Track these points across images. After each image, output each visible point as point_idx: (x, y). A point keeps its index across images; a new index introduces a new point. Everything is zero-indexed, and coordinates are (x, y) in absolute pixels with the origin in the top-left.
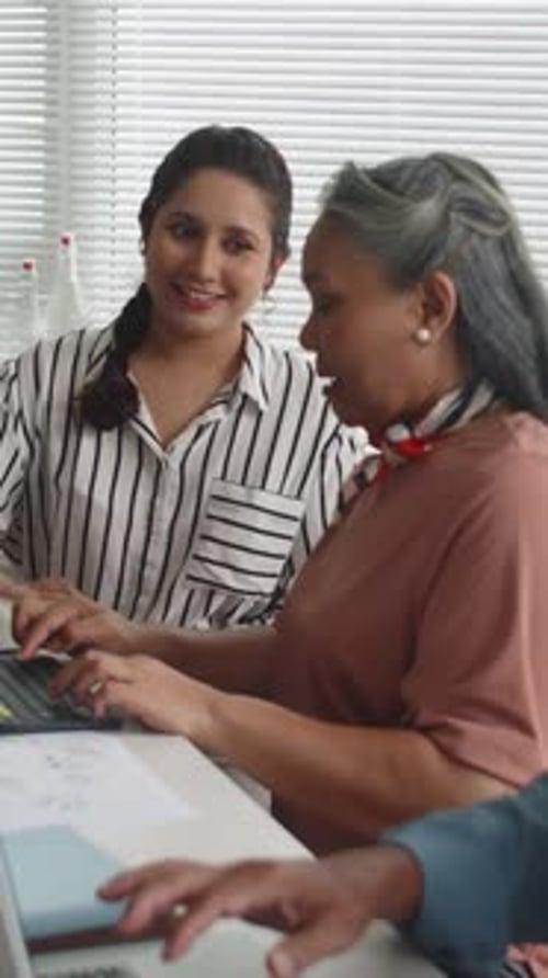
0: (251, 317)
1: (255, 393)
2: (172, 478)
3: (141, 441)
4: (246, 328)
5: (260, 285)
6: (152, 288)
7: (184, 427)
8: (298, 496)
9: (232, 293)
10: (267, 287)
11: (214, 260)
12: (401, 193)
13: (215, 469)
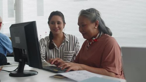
0: (63, 31)
1: (67, 40)
2: (59, 51)
3: (56, 48)
4: (64, 33)
5: (63, 27)
6: (52, 31)
7: (60, 46)
8: (74, 50)
9: (60, 29)
10: (64, 28)
11: (57, 26)
12: (91, 12)
13: (64, 49)
